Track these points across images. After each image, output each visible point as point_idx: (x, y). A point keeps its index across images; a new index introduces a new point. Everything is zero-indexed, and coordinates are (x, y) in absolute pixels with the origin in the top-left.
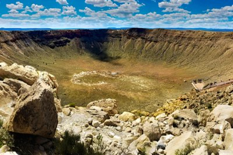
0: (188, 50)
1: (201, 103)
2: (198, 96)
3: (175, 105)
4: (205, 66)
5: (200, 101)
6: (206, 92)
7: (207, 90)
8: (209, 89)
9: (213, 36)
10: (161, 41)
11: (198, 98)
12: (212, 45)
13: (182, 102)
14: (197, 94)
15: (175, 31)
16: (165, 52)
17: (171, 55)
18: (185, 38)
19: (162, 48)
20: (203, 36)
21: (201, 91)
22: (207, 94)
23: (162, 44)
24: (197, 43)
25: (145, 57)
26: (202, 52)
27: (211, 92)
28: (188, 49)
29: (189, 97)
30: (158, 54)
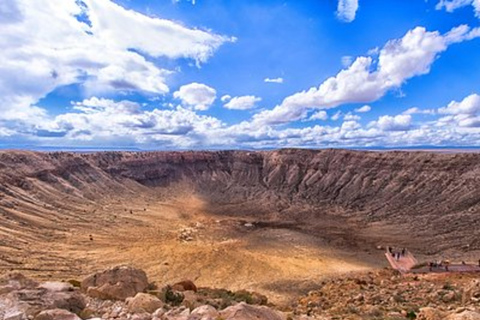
0: (390, 189)
1: (398, 300)
2: (395, 282)
3: (342, 290)
4: (429, 223)
5: (395, 293)
6: (416, 279)
7: (420, 277)
8: (424, 273)
9: (453, 161)
10: (334, 169)
11: (394, 286)
12: (451, 180)
13: (358, 286)
14: (393, 278)
15: (366, 152)
16: (342, 190)
17: (355, 196)
18: (386, 164)
19: (335, 183)
20: (427, 162)
21: (405, 275)
22: (418, 283)
23: (337, 175)
24: (413, 174)
25: (304, 197)
26: (423, 193)
27: (428, 281)
28: (390, 186)
29: (374, 281)
30: (329, 193)
